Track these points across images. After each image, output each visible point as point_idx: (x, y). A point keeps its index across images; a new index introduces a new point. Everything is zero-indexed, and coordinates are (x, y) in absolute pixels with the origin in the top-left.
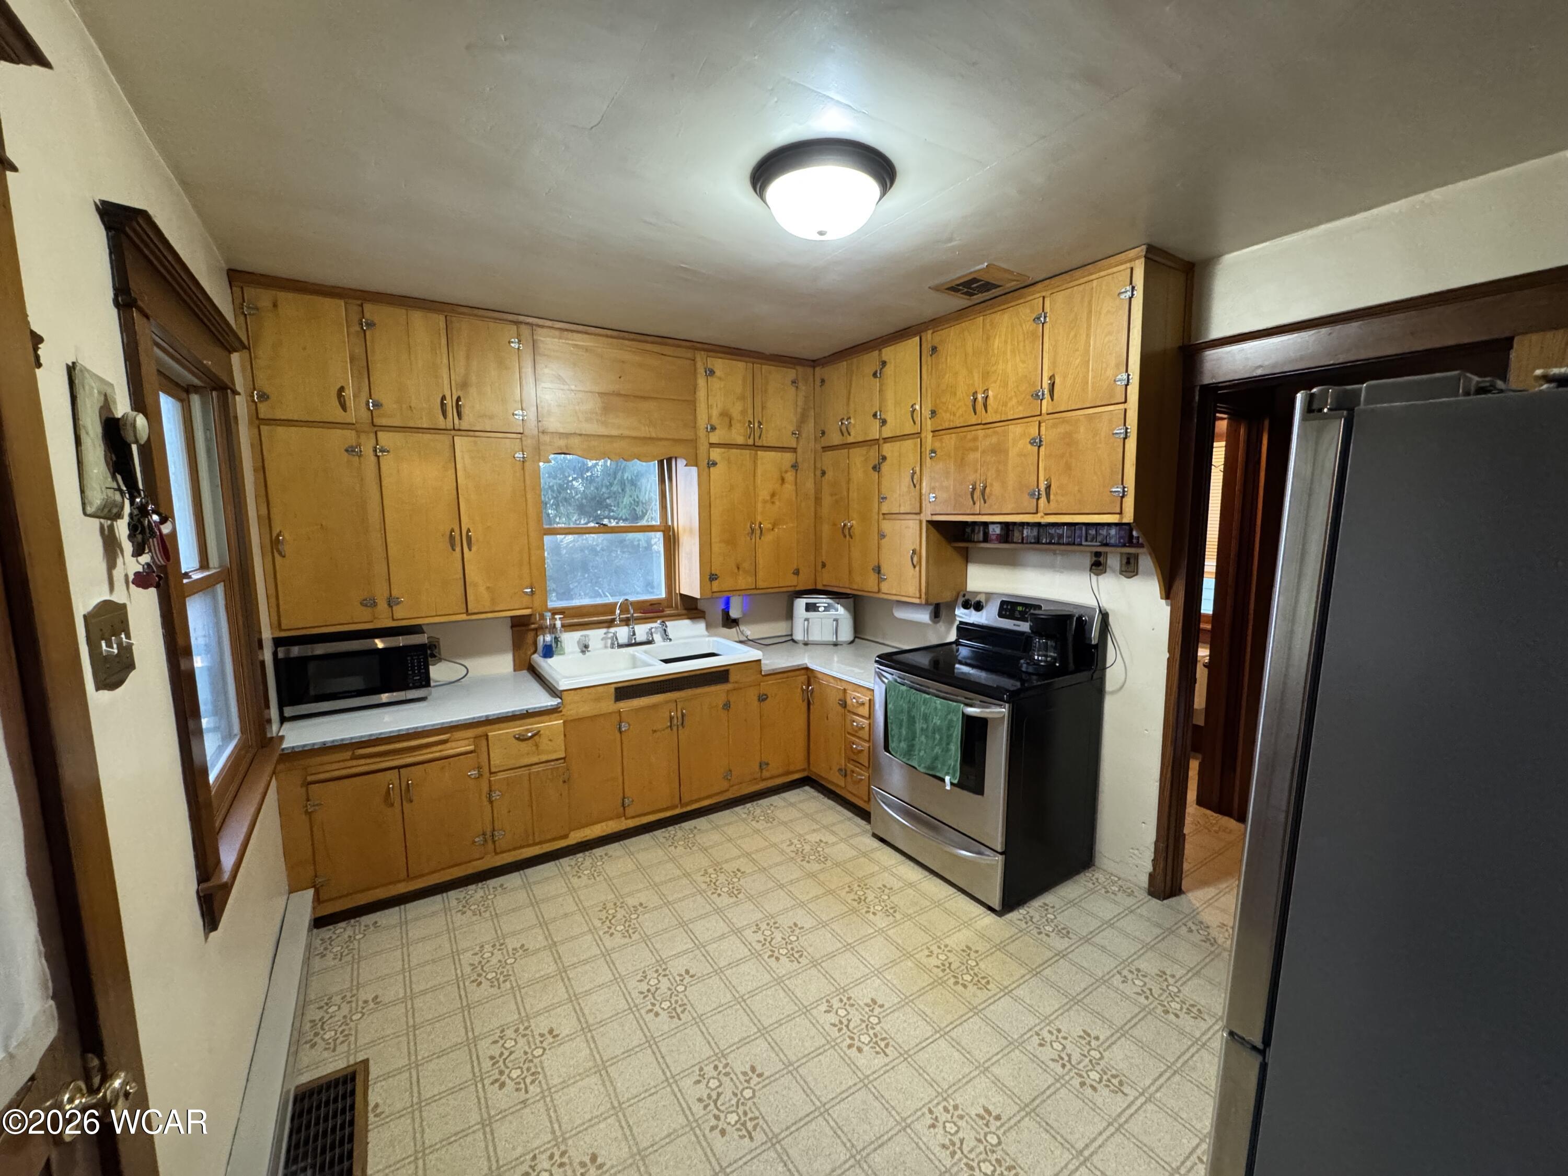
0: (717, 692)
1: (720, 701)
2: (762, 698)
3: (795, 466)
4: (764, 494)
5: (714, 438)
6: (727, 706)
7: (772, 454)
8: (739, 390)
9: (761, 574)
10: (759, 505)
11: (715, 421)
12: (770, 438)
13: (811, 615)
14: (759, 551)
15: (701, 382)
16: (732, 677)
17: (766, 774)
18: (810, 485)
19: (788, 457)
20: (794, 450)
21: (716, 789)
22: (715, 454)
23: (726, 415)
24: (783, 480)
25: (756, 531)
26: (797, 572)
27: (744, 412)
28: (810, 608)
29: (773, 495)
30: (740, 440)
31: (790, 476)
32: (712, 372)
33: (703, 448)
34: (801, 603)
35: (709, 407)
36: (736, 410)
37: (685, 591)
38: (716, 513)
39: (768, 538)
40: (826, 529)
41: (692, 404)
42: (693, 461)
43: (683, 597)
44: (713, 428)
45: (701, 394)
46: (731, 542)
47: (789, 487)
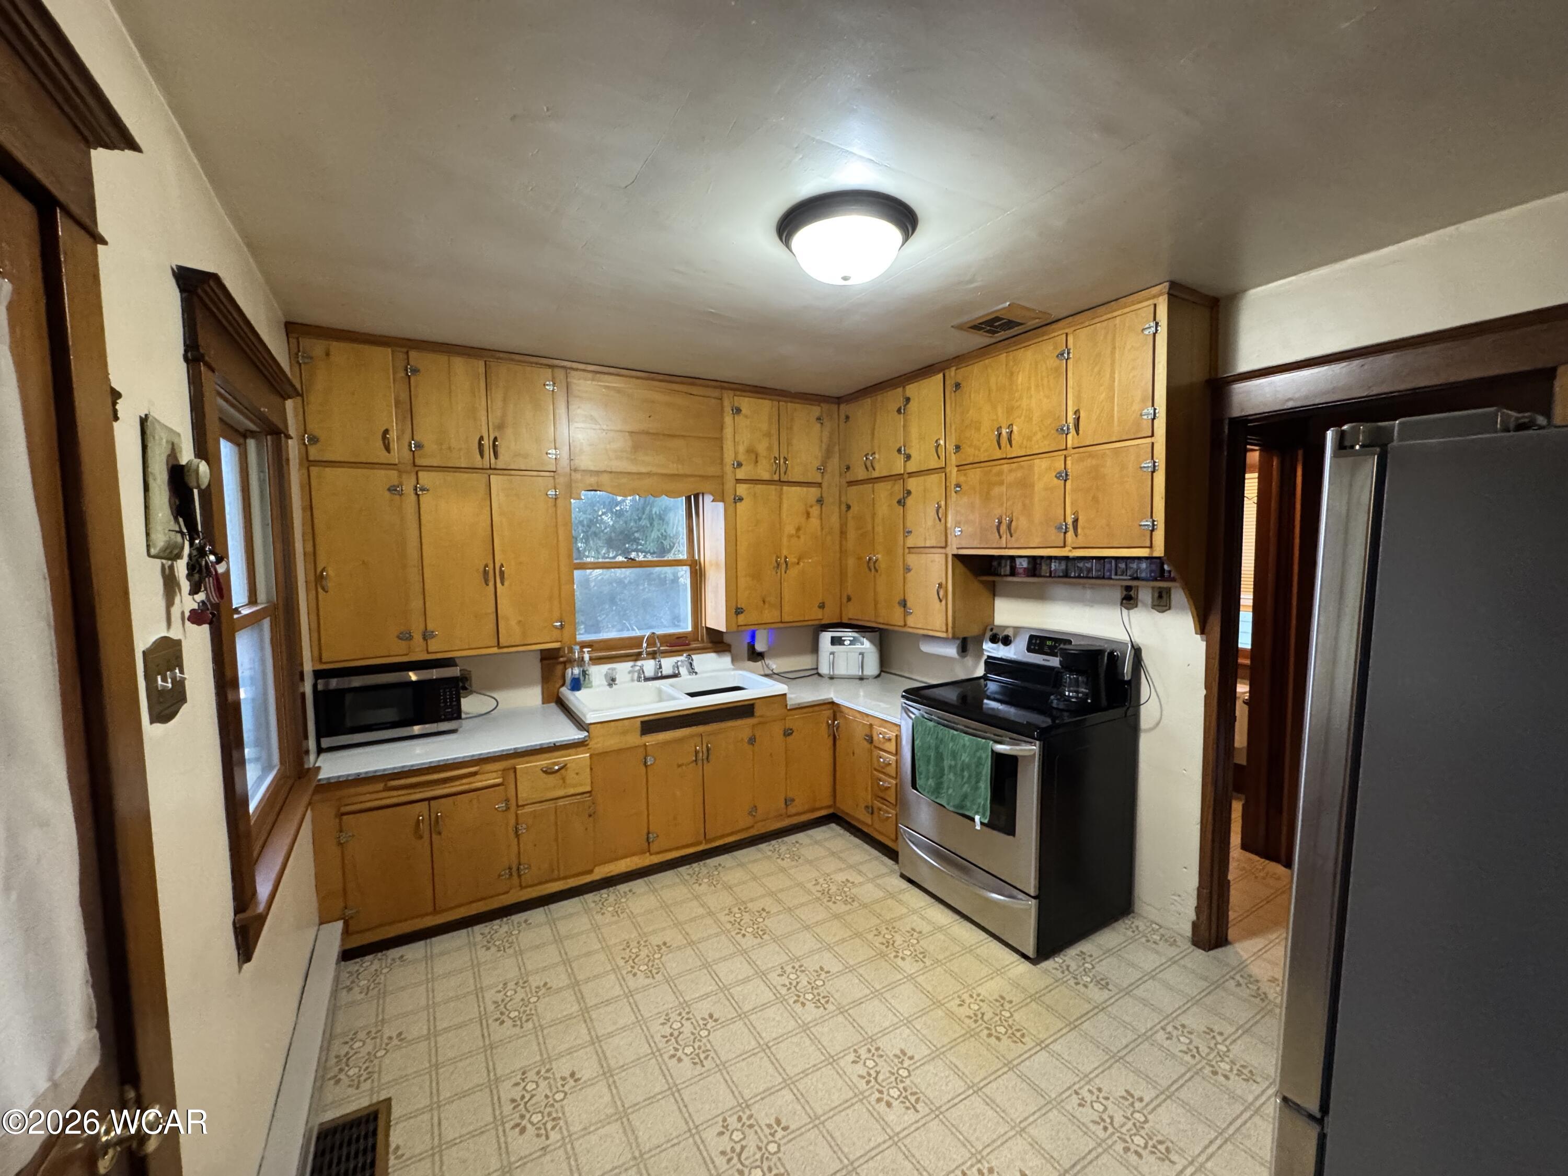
0: (742, 727)
1: (746, 734)
2: (788, 733)
3: (820, 501)
4: (790, 529)
5: (741, 474)
6: (752, 741)
7: (798, 489)
8: (765, 427)
9: (786, 608)
10: (785, 540)
11: (741, 458)
12: (795, 474)
13: (837, 648)
14: (785, 584)
15: (728, 419)
16: (758, 712)
17: (792, 810)
18: (835, 520)
19: (814, 492)
20: (819, 485)
21: (741, 825)
22: (742, 489)
23: (752, 452)
24: (808, 515)
25: (782, 565)
26: (822, 606)
27: (770, 449)
28: (836, 641)
29: (798, 529)
30: (766, 476)
31: (815, 511)
32: (738, 411)
33: (729, 484)
34: (826, 637)
35: (735, 443)
36: (762, 448)
37: (711, 624)
38: (742, 550)
39: (793, 572)
40: (851, 562)
41: (719, 441)
42: (719, 497)
43: (709, 630)
44: (740, 465)
45: (728, 431)
46: (756, 576)
47: (815, 522)
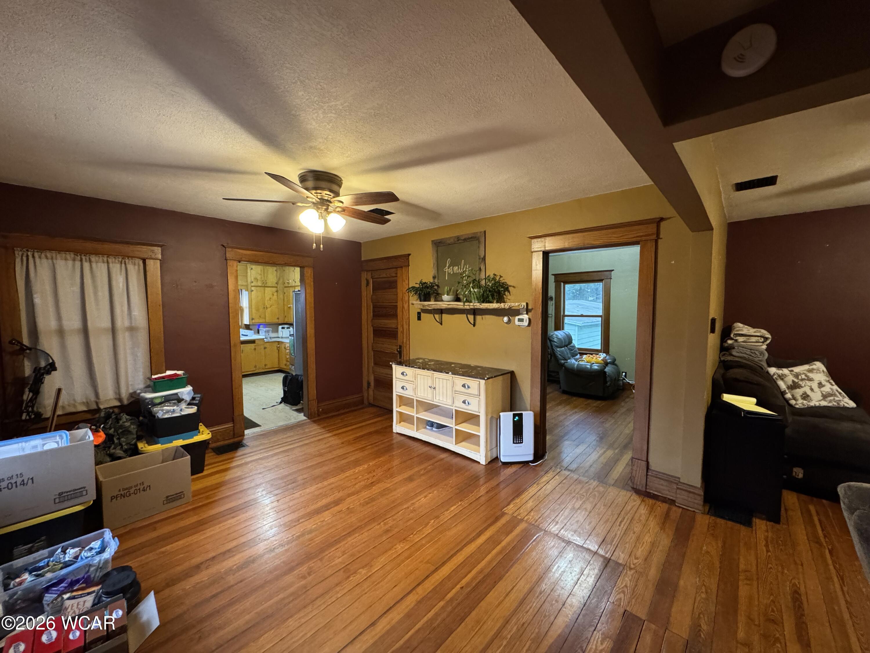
0: (252, 346)
1: (253, 347)
2: (265, 348)
3: (277, 291)
4: (267, 298)
5: (253, 284)
6: (255, 349)
7: (270, 288)
8: (260, 272)
9: (267, 318)
10: (266, 302)
11: (253, 280)
12: (269, 284)
13: (283, 330)
14: (266, 313)
15: (249, 271)
16: (256, 342)
17: (266, 367)
18: (281, 296)
19: (275, 289)
20: (277, 287)
21: (252, 370)
22: (253, 288)
23: (256, 279)
24: (273, 295)
25: (265, 308)
26: (278, 319)
27: (261, 278)
28: (283, 328)
29: (270, 298)
30: (260, 285)
31: (275, 294)
32: (252, 269)
33: (249, 287)
34: (280, 327)
35: (251, 277)
36: (259, 277)
37: (245, 323)
38: (254, 302)
39: (269, 309)
40: (286, 307)
41: (247, 276)
42: (247, 290)
43: (245, 325)
44: (252, 282)
45: (249, 274)
46: (258, 310)
47: (275, 297)
